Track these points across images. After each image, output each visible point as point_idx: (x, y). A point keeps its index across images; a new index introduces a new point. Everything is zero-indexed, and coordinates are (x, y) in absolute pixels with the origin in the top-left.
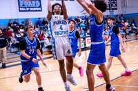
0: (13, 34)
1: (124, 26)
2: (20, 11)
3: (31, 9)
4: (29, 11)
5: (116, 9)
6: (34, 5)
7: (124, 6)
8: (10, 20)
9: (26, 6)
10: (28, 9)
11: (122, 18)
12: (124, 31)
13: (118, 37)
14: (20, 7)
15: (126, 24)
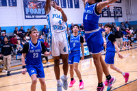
0: (19, 41)
1: (129, 33)
2: (26, 18)
3: (37, 17)
4: (35, 18)
5: (121, 16)
6: (39, 12)
7: (129, 14)
8: (16, 27)
9: (32, 13)
10: (33, 17)
11: (127, 26)
12: (129, 38)
13: (113, 45)
14: (26, 15)
15: (131, 31)
